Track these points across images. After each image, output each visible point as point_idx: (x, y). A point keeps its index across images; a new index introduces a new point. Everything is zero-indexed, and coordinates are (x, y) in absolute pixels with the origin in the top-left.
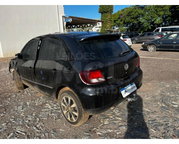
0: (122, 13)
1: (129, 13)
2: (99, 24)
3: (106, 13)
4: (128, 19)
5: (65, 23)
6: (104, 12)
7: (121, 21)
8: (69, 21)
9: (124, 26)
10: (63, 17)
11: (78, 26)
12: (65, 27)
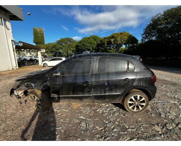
0: (49, 45)
1: (54, 46)
2: (43, 50)
3: (40, 44)
4: (54, 49)
5: (14, 46)
6: (38, 43)
7: (49, 50)
8: (20, 45)
9: (51, 53)
10: (12, 41)
11: (28, 50)
12: (15, 50)
